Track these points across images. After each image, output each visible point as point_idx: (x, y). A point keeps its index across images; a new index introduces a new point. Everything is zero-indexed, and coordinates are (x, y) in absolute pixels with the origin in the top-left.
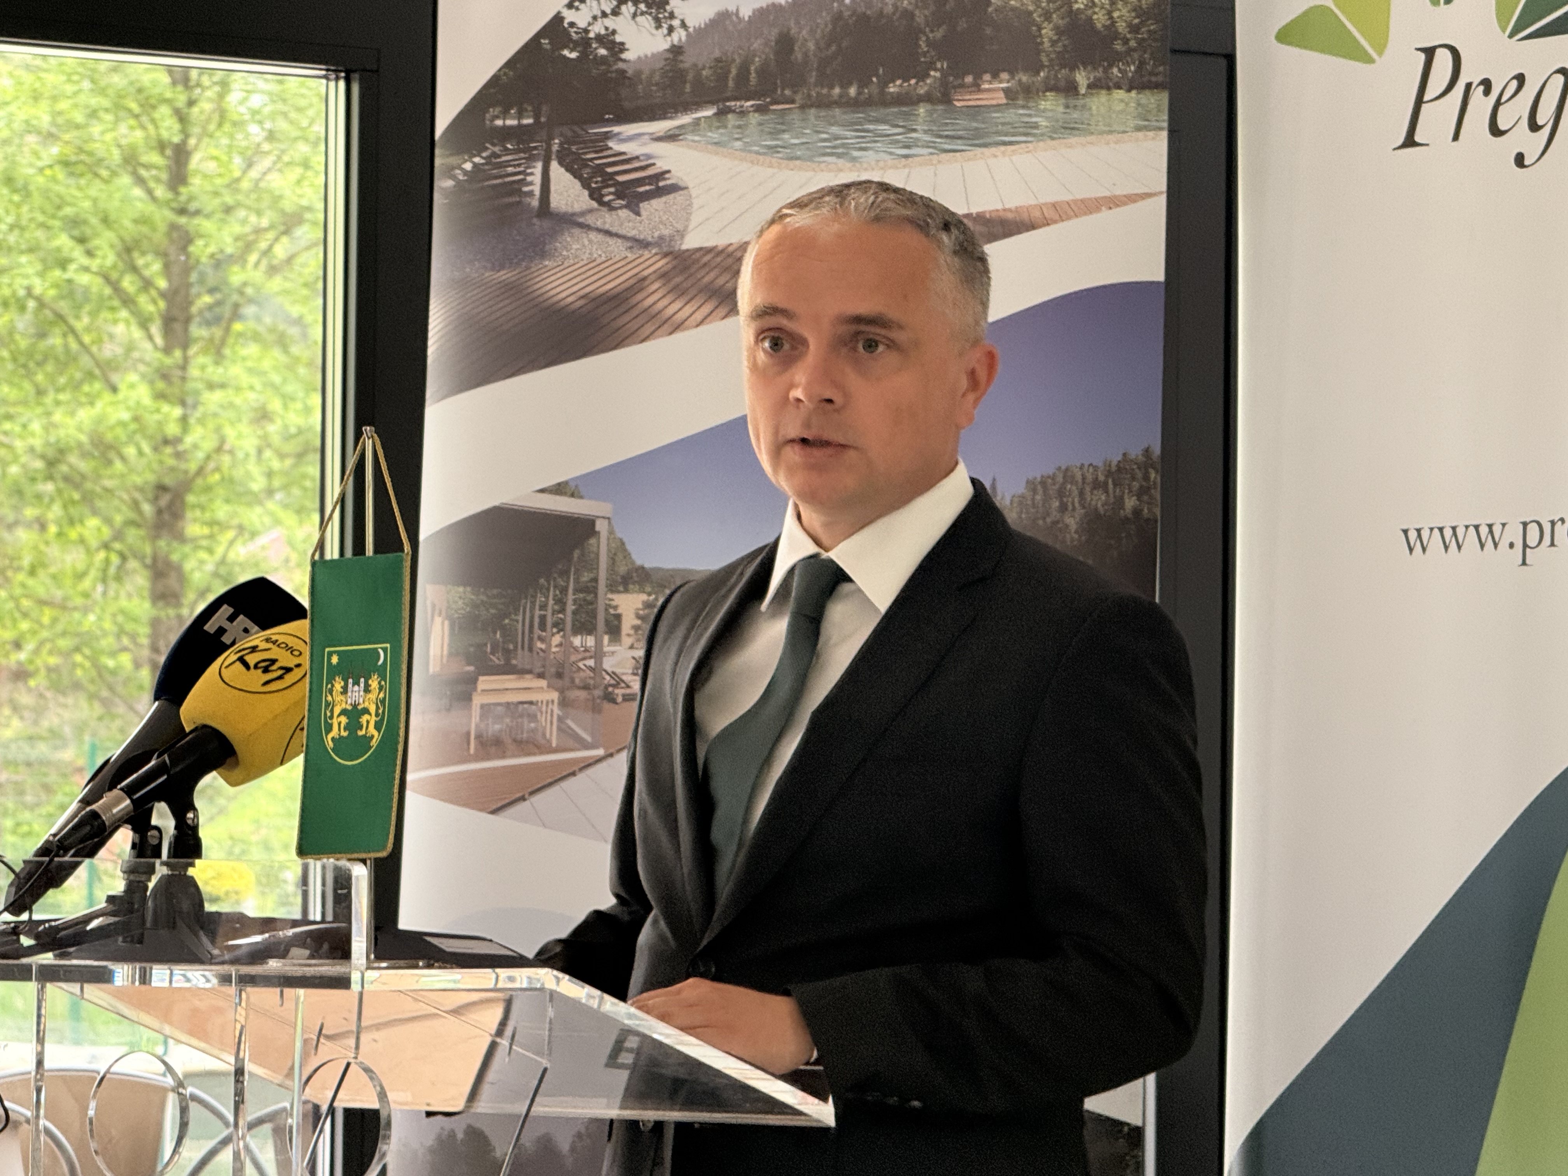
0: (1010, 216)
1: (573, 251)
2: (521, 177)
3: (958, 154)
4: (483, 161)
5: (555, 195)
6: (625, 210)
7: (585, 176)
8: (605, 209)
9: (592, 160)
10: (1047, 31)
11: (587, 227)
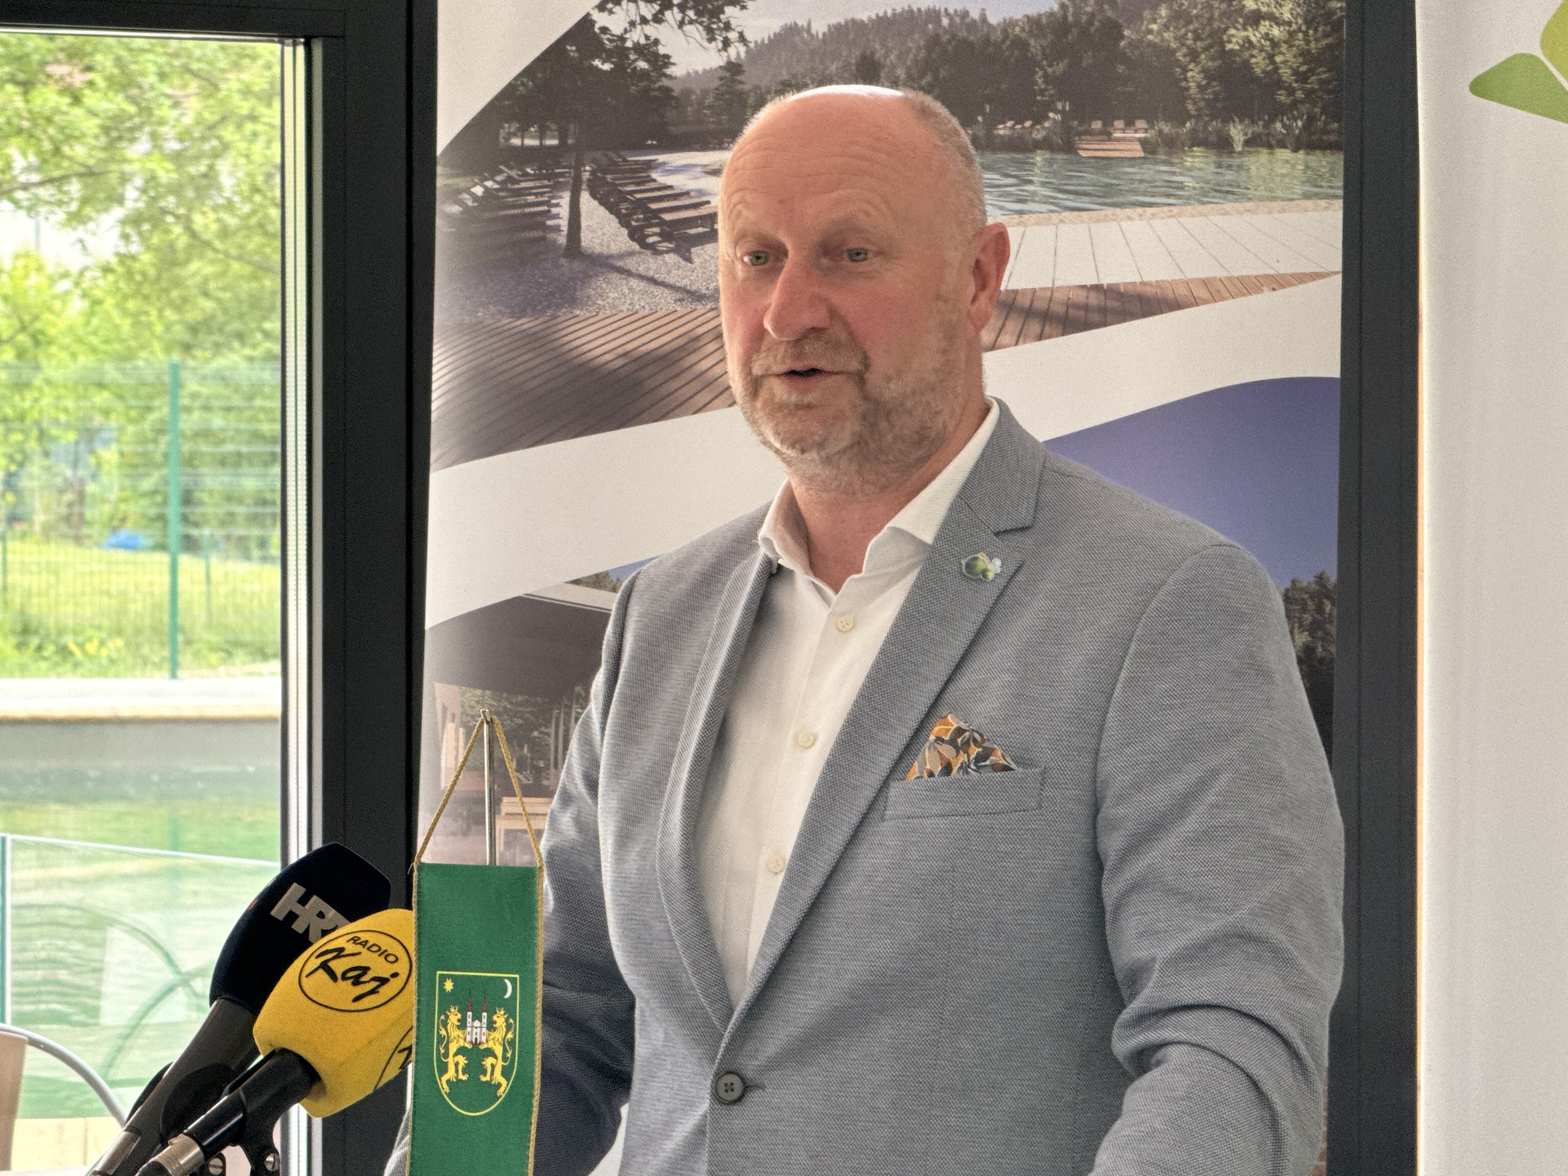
0: (1149, 291)
1: (609, 300)
2: (545, 208)
3: (1084, 214)
4: (496, 186)
5: (587, 233)
6: (672, 255)
7: (624, 211)
8: (648, 252)
9: (632, 193)
10: (1194, 75)
11: (627, 273)
